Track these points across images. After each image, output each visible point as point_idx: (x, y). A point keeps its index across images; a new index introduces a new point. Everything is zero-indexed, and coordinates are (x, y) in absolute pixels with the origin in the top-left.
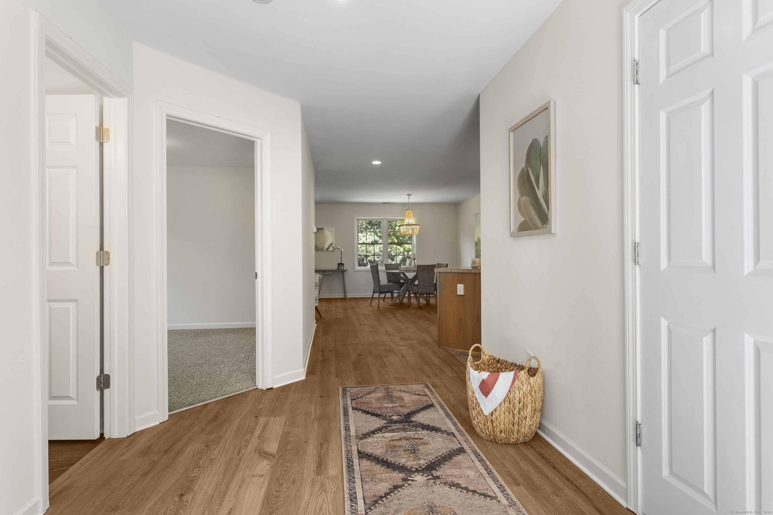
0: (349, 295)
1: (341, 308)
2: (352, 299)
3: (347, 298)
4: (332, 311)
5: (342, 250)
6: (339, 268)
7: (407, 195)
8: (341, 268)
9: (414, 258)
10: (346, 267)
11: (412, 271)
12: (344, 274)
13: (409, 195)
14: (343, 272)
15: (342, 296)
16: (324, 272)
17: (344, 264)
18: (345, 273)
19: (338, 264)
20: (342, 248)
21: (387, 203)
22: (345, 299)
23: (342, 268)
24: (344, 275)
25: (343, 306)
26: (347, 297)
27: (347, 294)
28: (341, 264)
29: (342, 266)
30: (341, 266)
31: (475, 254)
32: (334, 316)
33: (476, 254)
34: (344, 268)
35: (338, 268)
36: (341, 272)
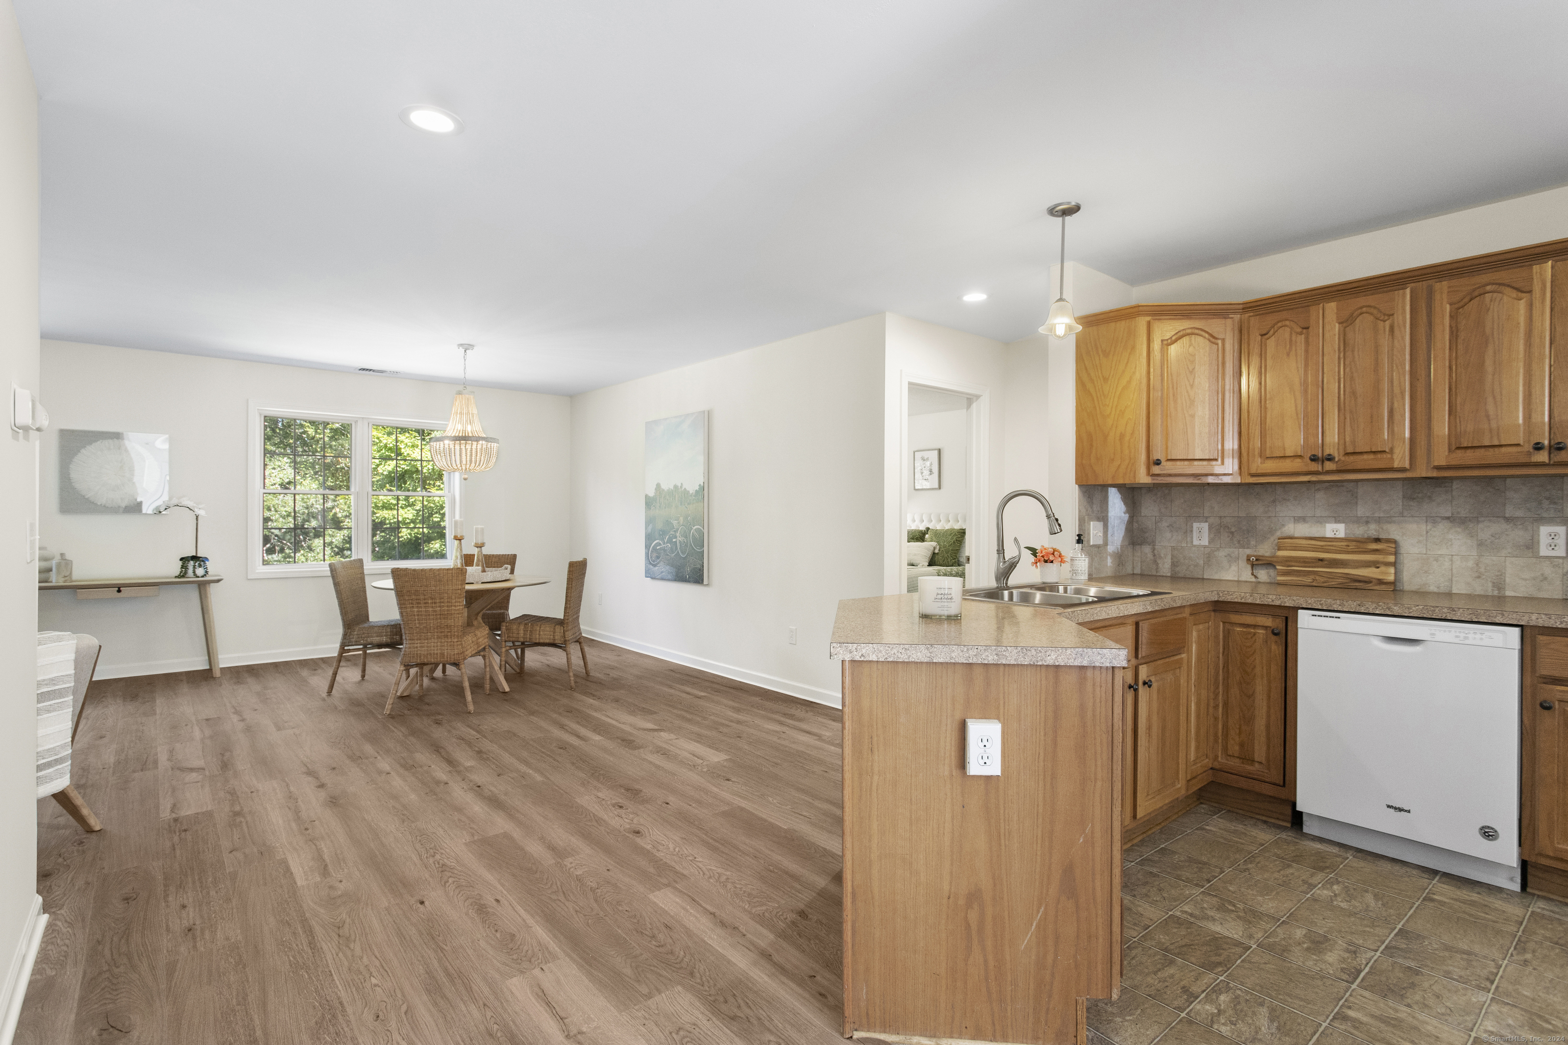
0: (227, 659)
1: (197, 734)
2: (240, 674)
3: (217, 673)
4: (156, 762)
5: (201, 513)
6: (186, 573)
7: (461, 345)
8: (194, 572)
9: (480, 542)
10: (214, 568)
11: (477, 583)
12: (206, 591)
13: (467, 347)
14: (202, 586)
15: (198, 663)
16: (119, 591)
17: (207, 559)
18: (213, 589)
19: (181, 559)
20: (200, 506)
21: (371, 372)
22: (213, 677)
23: (200, 571)
24: (206, 597)
25: (207, 720)
26: (221, 666)
27: (220, 657)
28: (195, 558)
29: (200, 566)
30: (194, 566)
31: (646, 528)
32: (166, 814)
33: (650, 527)
34: (206, 572)
35: (183, 575)
36: (196, 586)
